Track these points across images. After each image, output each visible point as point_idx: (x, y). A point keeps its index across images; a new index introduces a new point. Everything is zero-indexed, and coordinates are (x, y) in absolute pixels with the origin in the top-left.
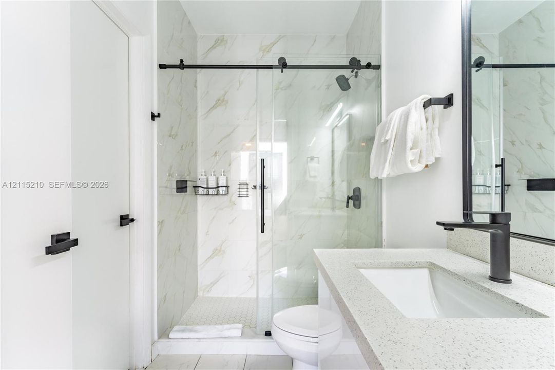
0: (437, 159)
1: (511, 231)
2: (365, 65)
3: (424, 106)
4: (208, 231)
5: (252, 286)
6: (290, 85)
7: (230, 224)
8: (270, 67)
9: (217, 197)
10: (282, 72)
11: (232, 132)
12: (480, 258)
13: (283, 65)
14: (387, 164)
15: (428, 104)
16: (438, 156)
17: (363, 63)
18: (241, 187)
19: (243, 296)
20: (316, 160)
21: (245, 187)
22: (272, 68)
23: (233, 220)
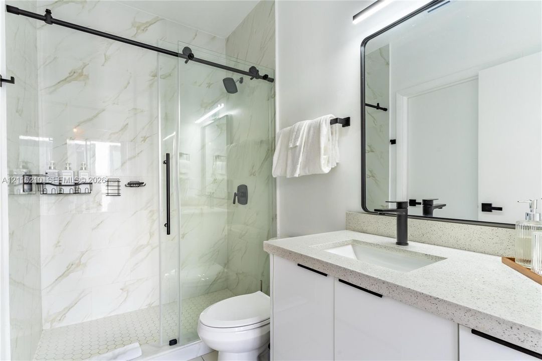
0: (337, 164)
1: (408, 214)
2: (263, 75)
3: (331, 123)
4: (58, 242)
5: (125, 300)
6: (170, 75)
7: (93, 229)
8: (175, 54)
9: (75, 197)
10: (186, 62)
11: (95, 116)
12: (375, 233)
13: (189, 55)
14: (299, 166)
15: (334, 121)
16: (338, 162)
17: (262, 74)
18: (110, 184)
19: (113, 314)
20: (185, 156)
21: (116, 184)
22: (177, 56)
23: (99, 225)
